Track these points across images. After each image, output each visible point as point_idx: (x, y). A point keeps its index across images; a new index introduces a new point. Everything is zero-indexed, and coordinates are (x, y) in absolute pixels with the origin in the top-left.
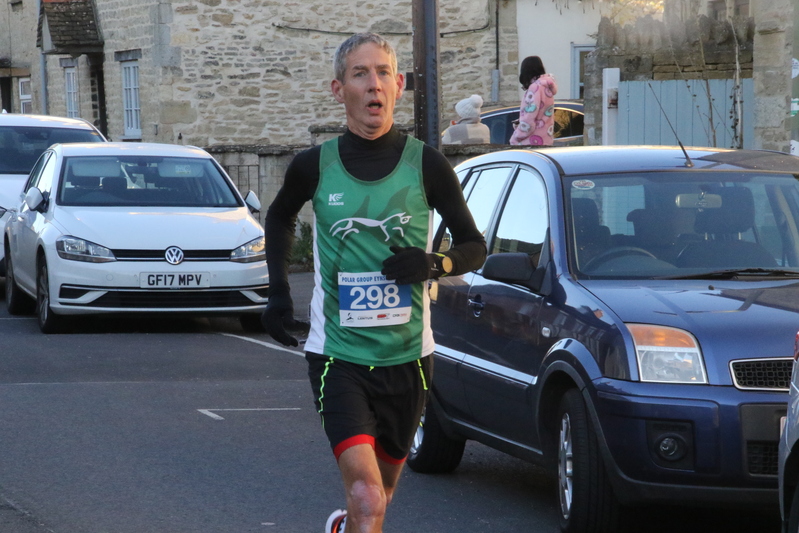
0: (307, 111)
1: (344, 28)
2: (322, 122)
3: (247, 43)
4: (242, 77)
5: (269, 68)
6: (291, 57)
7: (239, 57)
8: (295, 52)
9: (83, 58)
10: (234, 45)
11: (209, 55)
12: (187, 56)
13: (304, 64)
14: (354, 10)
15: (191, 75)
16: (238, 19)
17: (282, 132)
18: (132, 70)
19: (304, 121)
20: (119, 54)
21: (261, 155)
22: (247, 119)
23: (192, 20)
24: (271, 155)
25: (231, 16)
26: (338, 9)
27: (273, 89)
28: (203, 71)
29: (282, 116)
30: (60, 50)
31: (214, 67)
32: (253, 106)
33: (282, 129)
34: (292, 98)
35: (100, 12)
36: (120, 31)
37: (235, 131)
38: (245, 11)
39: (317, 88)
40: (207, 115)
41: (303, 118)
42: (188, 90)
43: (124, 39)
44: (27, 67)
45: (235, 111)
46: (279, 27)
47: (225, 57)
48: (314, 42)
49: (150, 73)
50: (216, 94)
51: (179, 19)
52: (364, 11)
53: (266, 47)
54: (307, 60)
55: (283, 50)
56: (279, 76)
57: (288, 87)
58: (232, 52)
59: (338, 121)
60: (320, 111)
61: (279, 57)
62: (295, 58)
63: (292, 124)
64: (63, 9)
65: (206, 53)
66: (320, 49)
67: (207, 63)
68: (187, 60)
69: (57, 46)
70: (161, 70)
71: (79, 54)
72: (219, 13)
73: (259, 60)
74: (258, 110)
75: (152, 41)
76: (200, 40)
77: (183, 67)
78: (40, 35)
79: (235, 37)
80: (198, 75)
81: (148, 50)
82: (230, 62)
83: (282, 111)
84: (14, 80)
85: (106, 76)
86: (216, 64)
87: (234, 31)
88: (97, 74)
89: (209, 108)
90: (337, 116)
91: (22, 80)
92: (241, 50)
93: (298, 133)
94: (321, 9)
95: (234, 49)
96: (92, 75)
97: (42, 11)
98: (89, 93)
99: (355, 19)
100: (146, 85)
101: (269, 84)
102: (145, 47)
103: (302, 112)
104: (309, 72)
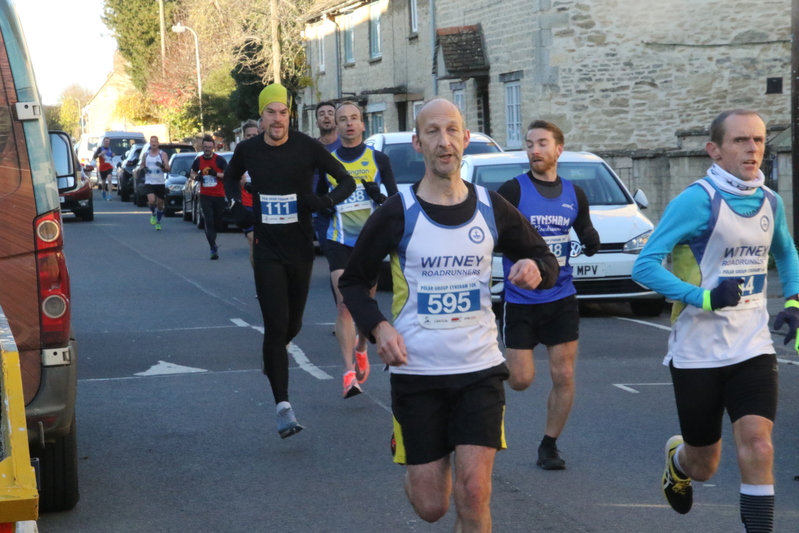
0: (672, 118)
1: (708, 41)
2: (687, 127)
3: (618, 60)
4: (613, 90)
5: (638, 81)
6: (658, 69)
7: (611, 72)
8: (661, 66)
9: (470, 81)
10: (606, 62)
11: (584, 72)
12: (564, 74)
13: (670, 75)
14: (718, 24)
15: (568, 91)
16: (610, 38)
17: (649, 138)
18: (514, 89)
19: (670, 126)
20: (503, 76)
21: (634, 159)
22: (618, 127)
23: (569, 42)
24: (644, 158)
25: (604, 37)
26: (703, 25)
27: (641, 99)
28: (578, 87)
29: (649, 123)
30: (453, 75)
31: (588, 83)
32: (622, 115)
33: (648, 134)
34: (658, 106)
35: (487, 40)
36: (504, 55)
37: (606, 138)
38: (616, 31)
39: (681, 97)
40: (581, 125)
41: (668, 124)
42: (564, 104)
43: (508, 62)
44: (421, 92)
45: (607, 120)
46: (648, 44)
47: (598, 74)
48: (680, 55)
49: (531, 91)
50: (590, 106)
51: (559, 42)
52: (727, 25)
53: (635, 62)
54: (673, 72)
55: (651, 64)
56: (646, 88)
57: (655, 96)
58: (604, 69)
59: (701, 125)
60: (684, 117)
61: (647, 70)
62: (662, 70)
63: (658, 129)
64: (455, 40)
65: (581, 70)
66: (685, 61)
67: (582, 80)
68: (564, 77)
69: (450, 72)
70: (541, 87)
71: (467, 78)
72: (593, 34)
73: (629, 74)
74: (626, 118)
75: (534, 62)
76: (576, 60)
77: (560, 84)
78: (435, 63)
79: (608, 55)
80: (574, 90)
81: (529, 71)
82: (602, 77)
83: (649, 119)
84: (410, 103)
85: (491, 96)
86: (590, 79)
87: (607, 49)
88: (483, 95)
89: (583, 119)
90: (700, 121)
91: (416, 103)
92: (612, 66)
93: (663, 138)
94: (687, 25)
95: (606, 65)
96: (479, 95)
97: (438, 43)
98: (476, 112)
99: (718, 33)
100: (527, 101)
101: (638, 95)
102: (527, 68)
103: (668, 118)
104: (674, 82)
